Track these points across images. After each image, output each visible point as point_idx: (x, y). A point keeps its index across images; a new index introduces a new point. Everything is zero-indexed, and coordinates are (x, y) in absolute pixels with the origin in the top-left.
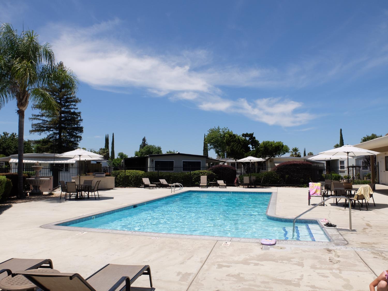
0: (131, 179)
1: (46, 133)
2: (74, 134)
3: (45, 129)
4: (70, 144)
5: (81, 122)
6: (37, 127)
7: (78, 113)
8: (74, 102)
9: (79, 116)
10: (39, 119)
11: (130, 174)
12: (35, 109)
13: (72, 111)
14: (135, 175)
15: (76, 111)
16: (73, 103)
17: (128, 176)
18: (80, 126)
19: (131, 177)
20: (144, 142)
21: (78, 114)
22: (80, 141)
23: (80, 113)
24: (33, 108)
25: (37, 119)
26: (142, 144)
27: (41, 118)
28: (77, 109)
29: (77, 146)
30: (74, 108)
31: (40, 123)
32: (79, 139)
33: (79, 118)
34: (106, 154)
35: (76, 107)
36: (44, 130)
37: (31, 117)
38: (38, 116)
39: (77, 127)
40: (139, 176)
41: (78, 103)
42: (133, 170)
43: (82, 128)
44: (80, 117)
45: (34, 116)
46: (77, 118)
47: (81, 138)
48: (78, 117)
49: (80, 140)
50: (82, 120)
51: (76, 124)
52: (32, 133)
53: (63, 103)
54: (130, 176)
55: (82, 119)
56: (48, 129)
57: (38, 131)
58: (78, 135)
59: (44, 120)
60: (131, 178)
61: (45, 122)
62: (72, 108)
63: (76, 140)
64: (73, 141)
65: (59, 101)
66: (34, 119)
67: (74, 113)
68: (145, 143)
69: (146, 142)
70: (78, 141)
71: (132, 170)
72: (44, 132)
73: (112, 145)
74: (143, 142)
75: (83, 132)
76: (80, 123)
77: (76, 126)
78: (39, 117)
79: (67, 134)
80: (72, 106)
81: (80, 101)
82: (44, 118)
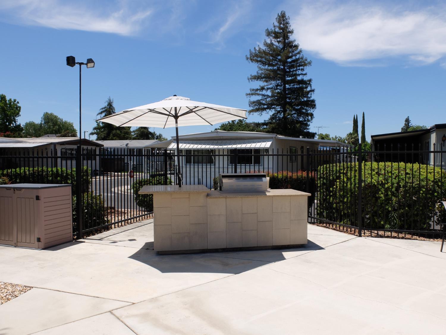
0: (388, 200)
1: (268, 112)
2: (304, 111)
3: (265, 106)
4: (298, 125)
5: (313, 94)
6: (255, 105)
7: (308, 81)
8: (302, 66)
9: (309, 84)
10: (258, 94)
11: (381, 179)
12: (252, 81)
13: (299, 78)
14: (402, 184)
15: (306, 78)
16: (301, 68)
17: (373, 189)
18: (311, 99)
19: (387, 190)
20: (407, 123)
21: (308, 83)
22: (312, 121)
23: (310, 81)
24: (250, 80)
25: (255, 94)
26: (404, 126)
27: (261, 93)
28: (306, 74)
29: (307, 127)
30: (301, 74)
31: (260, 100)
32: (310, 118)
33: (309, 89)
34: (354, 140)
35: (304, 72)
36: (264, 109)
37: (249, 92)
38: (257, 90)
39: (308, 101)
40: (420, 187)
41: (307, 66)
42: (395, 165)
43: (313, 101)
44: (311, 86)
45: (253, 91)
46: (307, 88)
47: (313, 116)
48: (308, 86)
49: (312, 118)
50: (313, 91)
51: (305, 97)
52: (252, 113)
53: (287, 69)
54: (383, 185)
55: (313, 88)
56: (270, 106)
57: (257, 110)
58: (309, 112)
59: (263, 95)
60: (386, 195)
61: (265, 97)
62: (299, 75)
63: (306, 119)
64: (302, 121)
65: (282, 67)
66: (252, 94)
67: (302, 82)
68: (409, 126)
69: (410, 124)
70: (308, 121)
71: (389, 164)
72: (265, 112)
73: (362, 128)
74: (405, 124)
75: (316, 108)
76: (311, 94)
77: (305, 99)
78: (258, 92)
79: (294, 112)
80: (299, 71)
81: (310, 63)
82: (264, 92)
